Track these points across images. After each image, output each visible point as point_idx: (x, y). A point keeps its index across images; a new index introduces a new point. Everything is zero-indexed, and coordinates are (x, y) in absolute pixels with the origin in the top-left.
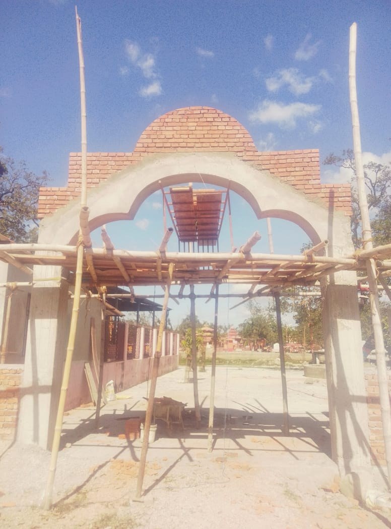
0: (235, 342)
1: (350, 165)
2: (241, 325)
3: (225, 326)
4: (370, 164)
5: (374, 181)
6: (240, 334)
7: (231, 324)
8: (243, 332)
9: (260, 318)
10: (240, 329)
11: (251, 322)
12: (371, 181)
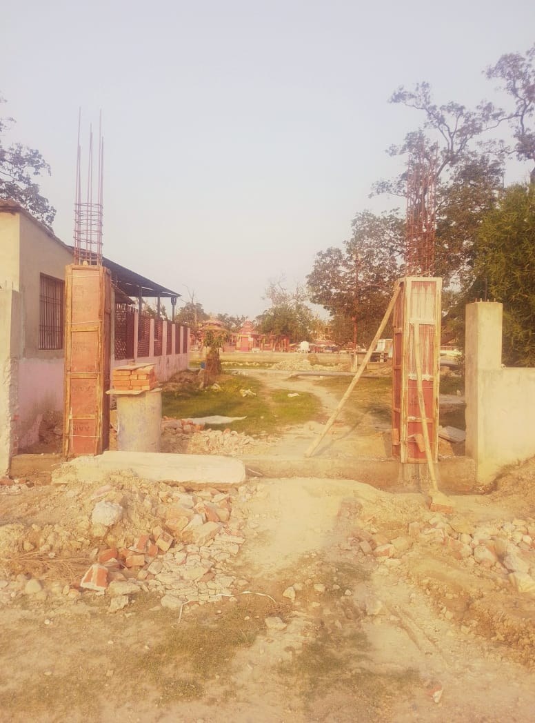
0: (251, 339)
1: (423, 105)
2: (259, 317)
3: (238, 319)
4: (450, 105)
5: (452, 130)
6: (258, 328)
7: (245, 317)
8: (262, 327)
9: (284, 309)
10: (257, 323)
11: (272, 314)
12: (449, 130)
